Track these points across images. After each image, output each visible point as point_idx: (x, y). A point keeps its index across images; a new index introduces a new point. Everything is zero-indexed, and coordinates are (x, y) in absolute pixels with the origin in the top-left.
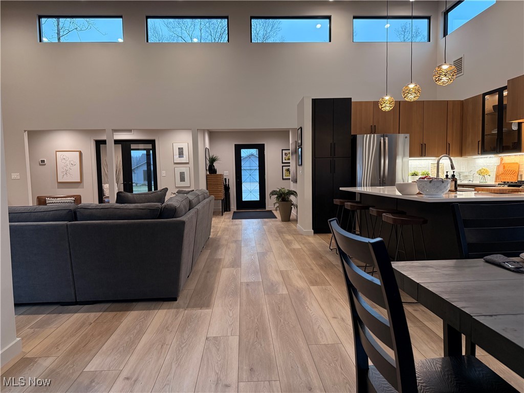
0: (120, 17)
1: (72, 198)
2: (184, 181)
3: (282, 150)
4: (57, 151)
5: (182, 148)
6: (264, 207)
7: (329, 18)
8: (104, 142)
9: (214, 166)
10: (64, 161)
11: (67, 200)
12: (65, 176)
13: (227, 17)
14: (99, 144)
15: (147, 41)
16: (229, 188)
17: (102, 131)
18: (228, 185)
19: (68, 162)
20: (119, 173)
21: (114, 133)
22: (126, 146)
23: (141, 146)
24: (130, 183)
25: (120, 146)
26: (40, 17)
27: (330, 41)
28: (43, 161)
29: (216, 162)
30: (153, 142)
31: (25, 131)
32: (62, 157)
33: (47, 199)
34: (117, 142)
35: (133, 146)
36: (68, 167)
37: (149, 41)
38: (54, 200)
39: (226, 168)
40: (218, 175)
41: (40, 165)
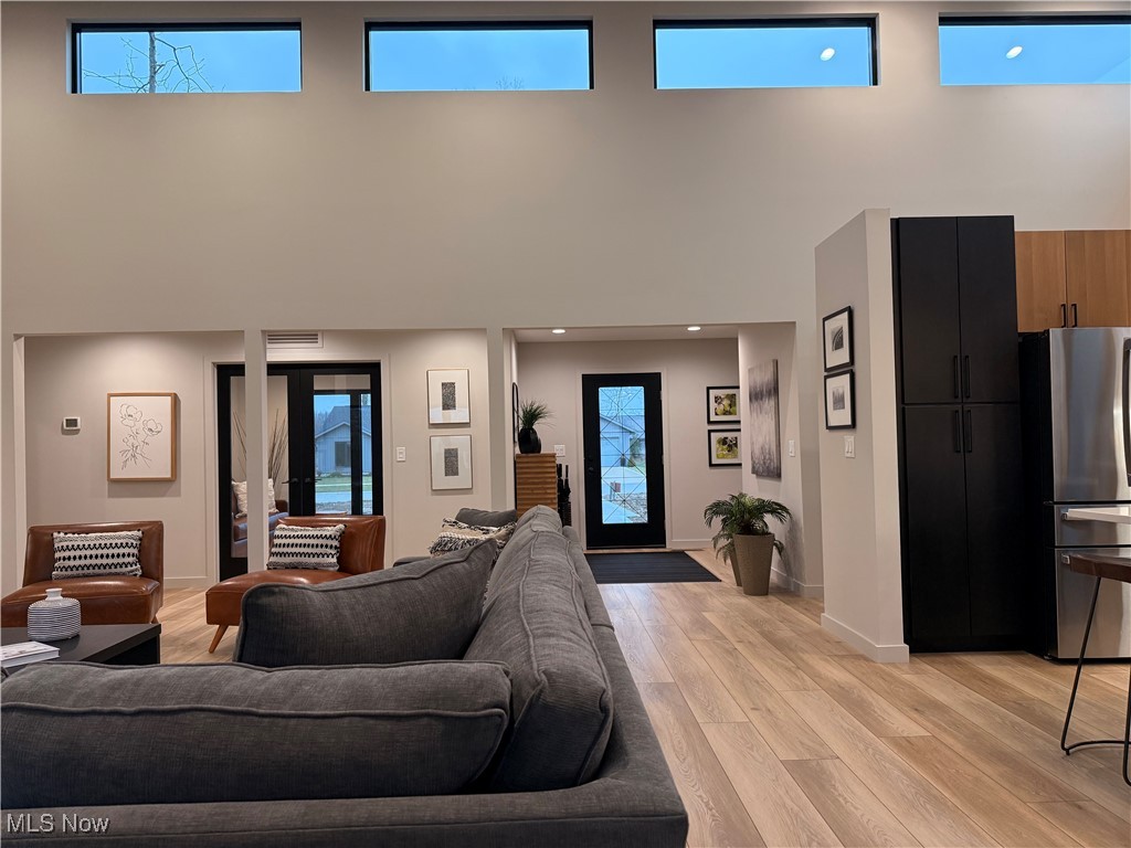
0: (295, 25)
1: (135, 533)
2: (457, 474)
3: (708, 389)
4: (111, 395)
5: (452, 385)
6: (662, 541)
7: (870, 22)
8: (239, 369)
9: (535, 432)
10: (129, 422)
11: (119, 538)
12: (131, 463)
13: (587, 24)
14: (227, 375)
15: (368, 88)
16: (569, 492)
17: (236, 337)
18: (567, 480)
19: (140, 425)
20: (278, 453)
21: (268, 346)
22: (299, 381)
23: (341, 381)
24: (308, 480)
25: (283, 380)
26: (77, 28)
27: (875, 83)
28: (72, 423)
29: (540, 421)
30: (373, 369)
31: (17, 337)
32: (124, 412)
33: (55, 534)
34: (275, 369)
35: (319, 382)
36: (141, 437)
37: (372, 89)
38: (78, 540)
39: (561, 438)
40: (545, 456)
41: (64, 432)
